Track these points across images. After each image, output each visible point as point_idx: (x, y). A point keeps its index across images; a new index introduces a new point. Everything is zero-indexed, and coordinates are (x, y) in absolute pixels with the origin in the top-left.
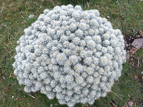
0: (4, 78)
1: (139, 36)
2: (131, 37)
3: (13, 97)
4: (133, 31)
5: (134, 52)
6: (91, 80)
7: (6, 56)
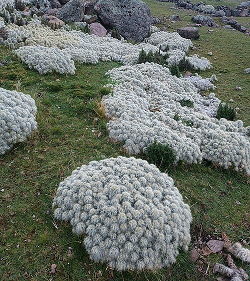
0: (39, 194)
1: (220, 239)
2: (209, 236)
3: (34, 216)
4: (215, 231)
5: (206, 254)
6: (133, 223)
7: (55, 176)
